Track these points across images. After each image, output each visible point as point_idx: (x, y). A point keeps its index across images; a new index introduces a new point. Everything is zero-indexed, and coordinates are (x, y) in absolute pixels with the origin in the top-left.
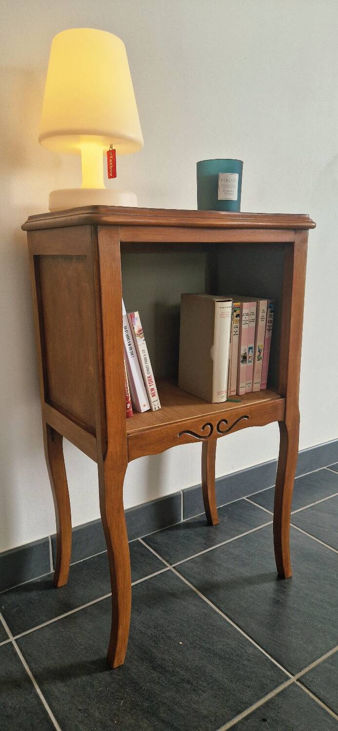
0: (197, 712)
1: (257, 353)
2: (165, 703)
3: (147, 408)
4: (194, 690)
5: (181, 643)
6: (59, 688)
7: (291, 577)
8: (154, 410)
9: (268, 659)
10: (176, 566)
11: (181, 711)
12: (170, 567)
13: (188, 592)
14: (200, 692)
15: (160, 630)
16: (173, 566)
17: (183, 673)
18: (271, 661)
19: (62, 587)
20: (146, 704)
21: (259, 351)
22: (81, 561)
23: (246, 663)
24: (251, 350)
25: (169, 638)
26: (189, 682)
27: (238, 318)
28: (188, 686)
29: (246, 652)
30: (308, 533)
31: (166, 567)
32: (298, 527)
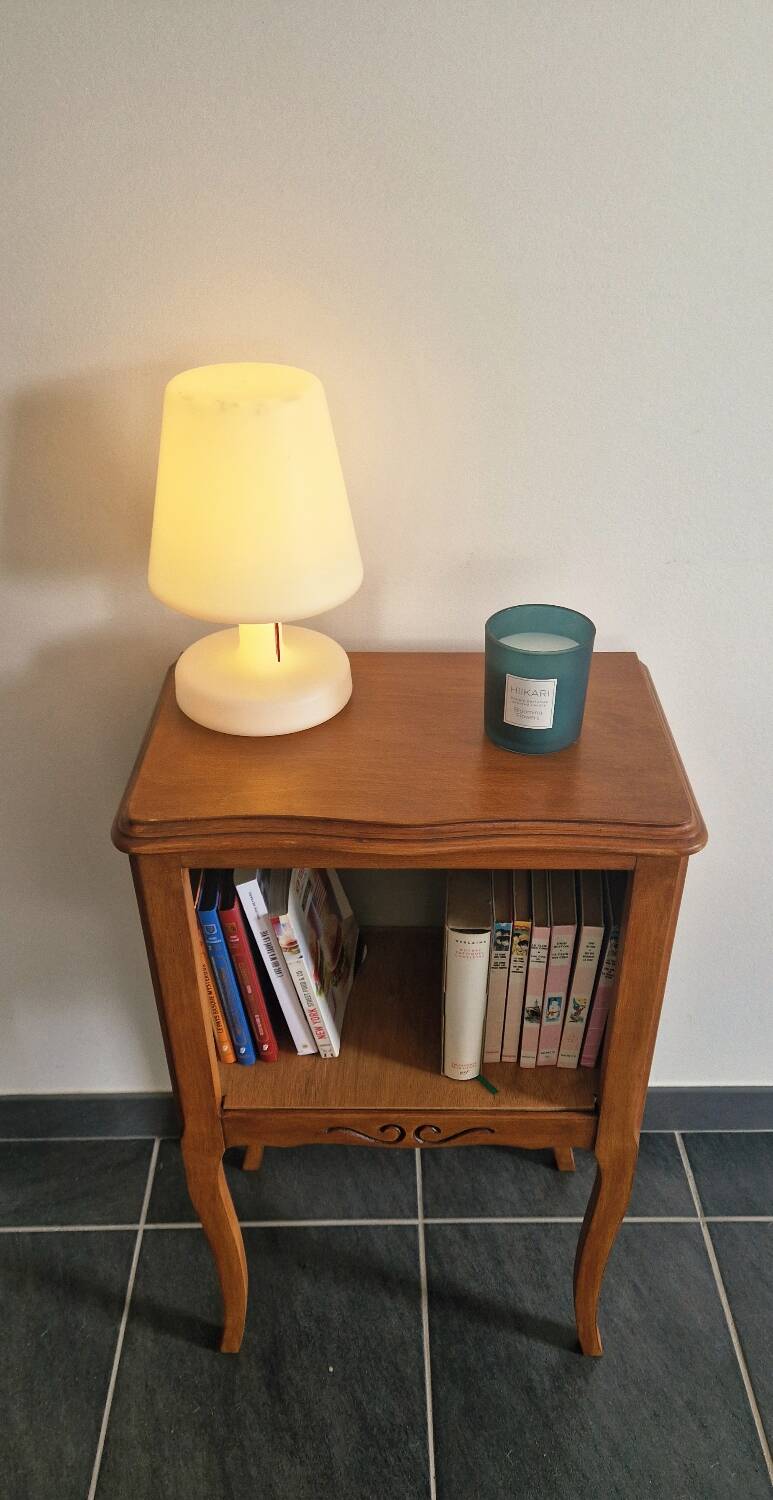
0: (271, 1486)
1: (571, 1010)
2: (243, 1446)
3: (310, 1050)
4: (291, 1453)
5: (331, 1369)
6: (146, 1338)
7: (597, 1358)
8: (323, 1056)
9: (426, 1476)
10: (432, 1225)
11: (254, 1472)
12: (420, 1222)
13: (407, 1286)
14: (297, 1461)
15: (321, 1330)
16: (429, 1221)
17: (298, 1416)
18: (429, 1482)
19: (249, 1171)
20: (222, 1432)
21: (576, 1007)
23: (392, 1460)
24: (555, 1003)
25: (323, 1349)
26: (294, 1437)
27: (525, 947)
28: (288, 1440)
29: (406, 1443)
30: (724, 1283)
31: (416, 1217)
32: (718, 1258)
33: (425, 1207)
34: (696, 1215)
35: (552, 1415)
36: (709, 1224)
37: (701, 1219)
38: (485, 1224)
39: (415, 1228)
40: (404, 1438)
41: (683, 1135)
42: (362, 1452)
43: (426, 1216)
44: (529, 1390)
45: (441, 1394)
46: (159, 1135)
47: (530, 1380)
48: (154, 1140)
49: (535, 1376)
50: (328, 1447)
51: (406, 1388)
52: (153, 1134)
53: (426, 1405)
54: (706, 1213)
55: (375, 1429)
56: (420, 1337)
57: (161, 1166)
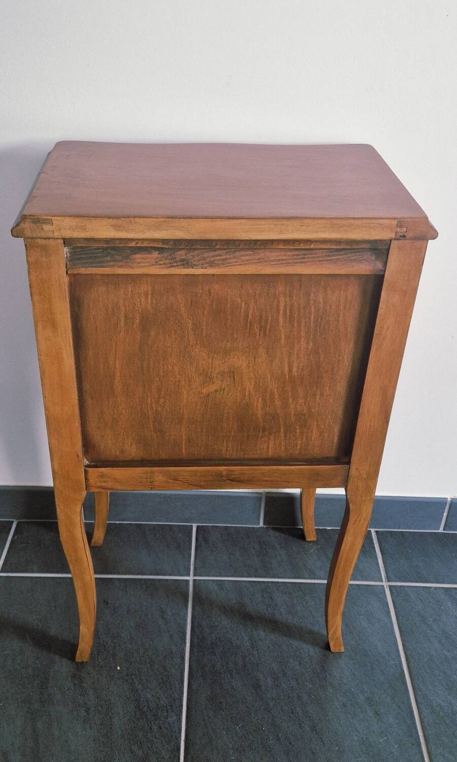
0: (67, 742)
2: (50, 716)
4: (84, 721)
5: (119, 668)
9: (178, 739)
10: (199, 580)
11: (56, 732)
12: (191, 578)
14: (88, 726)
15: (114, 643)
16: (197, 578)
17: (92, 697)
18: (179, 744)
20: (36, 706)
22: (118, 522)
23: (155, 728)
25: (114, 655)
26: (87, 710)
28: (83, 712)
29: (166, 718)
30: (398, 624)
31: (189, 575)
32: (395, 608)
33: (195, 569)
34: (382, 581)
35: (271, 704)
36: (390, 587)
37: (385, 584)
38: (235, 581)
39: (187, 581)
40: (166, 714)
41: (377, 532)
42: (134, 722)
43: (195, 575)
44: (257, 686)
45: (194, 687)
46: (17, 519)
47: (258, 680)
48: (13, 522)
49: (261, 677)
50: (111, 718)
51: (170, 683)
52: (13, 518)
53: (182, 693)
54: (389, 579)
55: (146, 707)
56: (184, 650)
57: (16, 537)
